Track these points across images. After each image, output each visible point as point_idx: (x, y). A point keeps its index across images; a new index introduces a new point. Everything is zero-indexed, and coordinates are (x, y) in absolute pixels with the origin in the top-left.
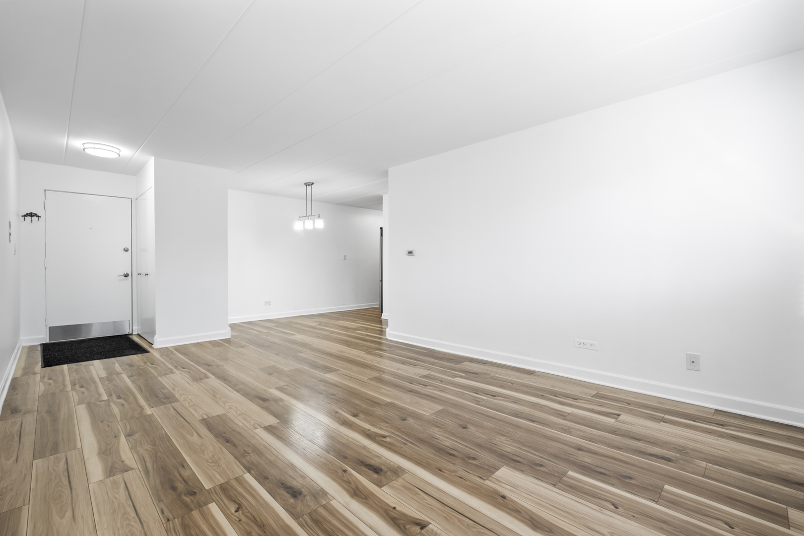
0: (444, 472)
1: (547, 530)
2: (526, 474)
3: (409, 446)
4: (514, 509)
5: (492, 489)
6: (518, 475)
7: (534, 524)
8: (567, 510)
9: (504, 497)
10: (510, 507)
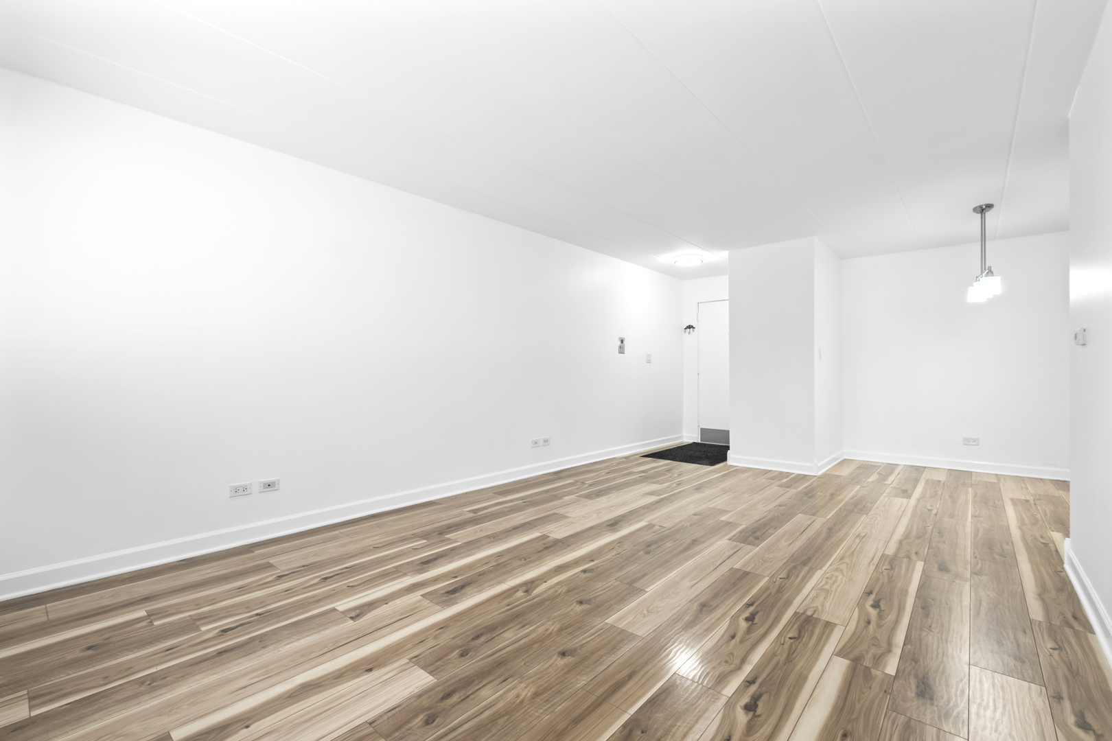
0: (437, 630)
1: (294, 695)
2: (409, 699)
3: (503, 608)
4: (344, 675)
5: (388, 663)
6: (411, 689)
7: (309, 686)
8: (313, 722)
9: (370, 670)
10: (349, 673)
